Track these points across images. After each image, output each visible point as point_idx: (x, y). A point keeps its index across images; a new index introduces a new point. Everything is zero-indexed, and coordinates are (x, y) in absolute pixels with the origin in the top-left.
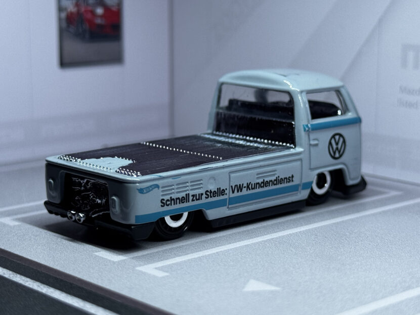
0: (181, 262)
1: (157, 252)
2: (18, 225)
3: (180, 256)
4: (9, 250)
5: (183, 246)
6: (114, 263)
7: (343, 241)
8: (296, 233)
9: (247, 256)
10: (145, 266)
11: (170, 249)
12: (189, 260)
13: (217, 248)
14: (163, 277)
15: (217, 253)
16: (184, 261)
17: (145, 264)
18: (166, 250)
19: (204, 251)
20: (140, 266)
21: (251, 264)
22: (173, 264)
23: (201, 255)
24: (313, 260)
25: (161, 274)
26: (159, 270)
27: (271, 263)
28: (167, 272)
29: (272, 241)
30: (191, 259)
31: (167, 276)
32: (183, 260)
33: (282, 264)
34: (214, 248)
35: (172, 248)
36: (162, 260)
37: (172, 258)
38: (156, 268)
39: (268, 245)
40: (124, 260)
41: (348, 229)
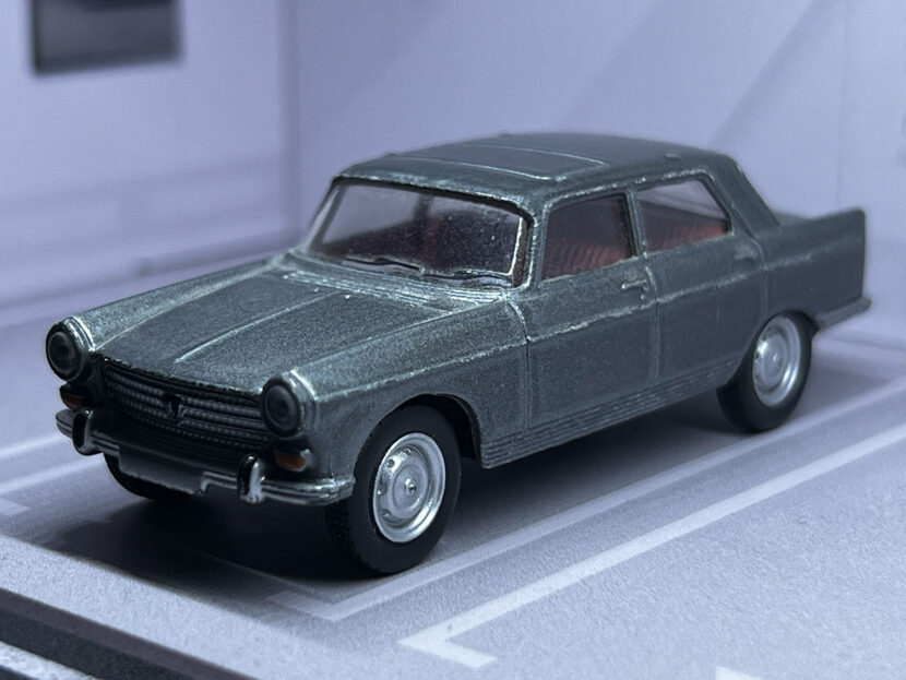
0: (505, 615)
1: (429, 586)
2: (26, 513)
3: (495, 597)
4: (36, 598)
5: (485, 563)
6: (334, 626)
7: (876, 532)
8: (746, 509)
9: (666, 589)
10: (422, 635)
11: (457, 574)
12: (524, 610)
13: (574, 566)
14: (486, 670)
15: (583, 581)
16: (514, 612)
17: (418, 629)
18: (449, 578)
19: (546, 578)
20: (407, 634)
21: (691, 617)
22: (490, 623)
23: (548, 592)
24: (838, 597)
25: (476, 660)
26: (465, 646)
27: (738, 609)
28: (487, 651)
29: (703, 539)
30: (528, 605)
31: (495, 666)
32: (510, 609)
33: (768, 612)
34: (568, 566)
35: (463, 572)
36: (455, 614)
37: (476, 605)
38: (453, 640)
39: (698, 551)
40: (356, 616)
41: (865, 495)
